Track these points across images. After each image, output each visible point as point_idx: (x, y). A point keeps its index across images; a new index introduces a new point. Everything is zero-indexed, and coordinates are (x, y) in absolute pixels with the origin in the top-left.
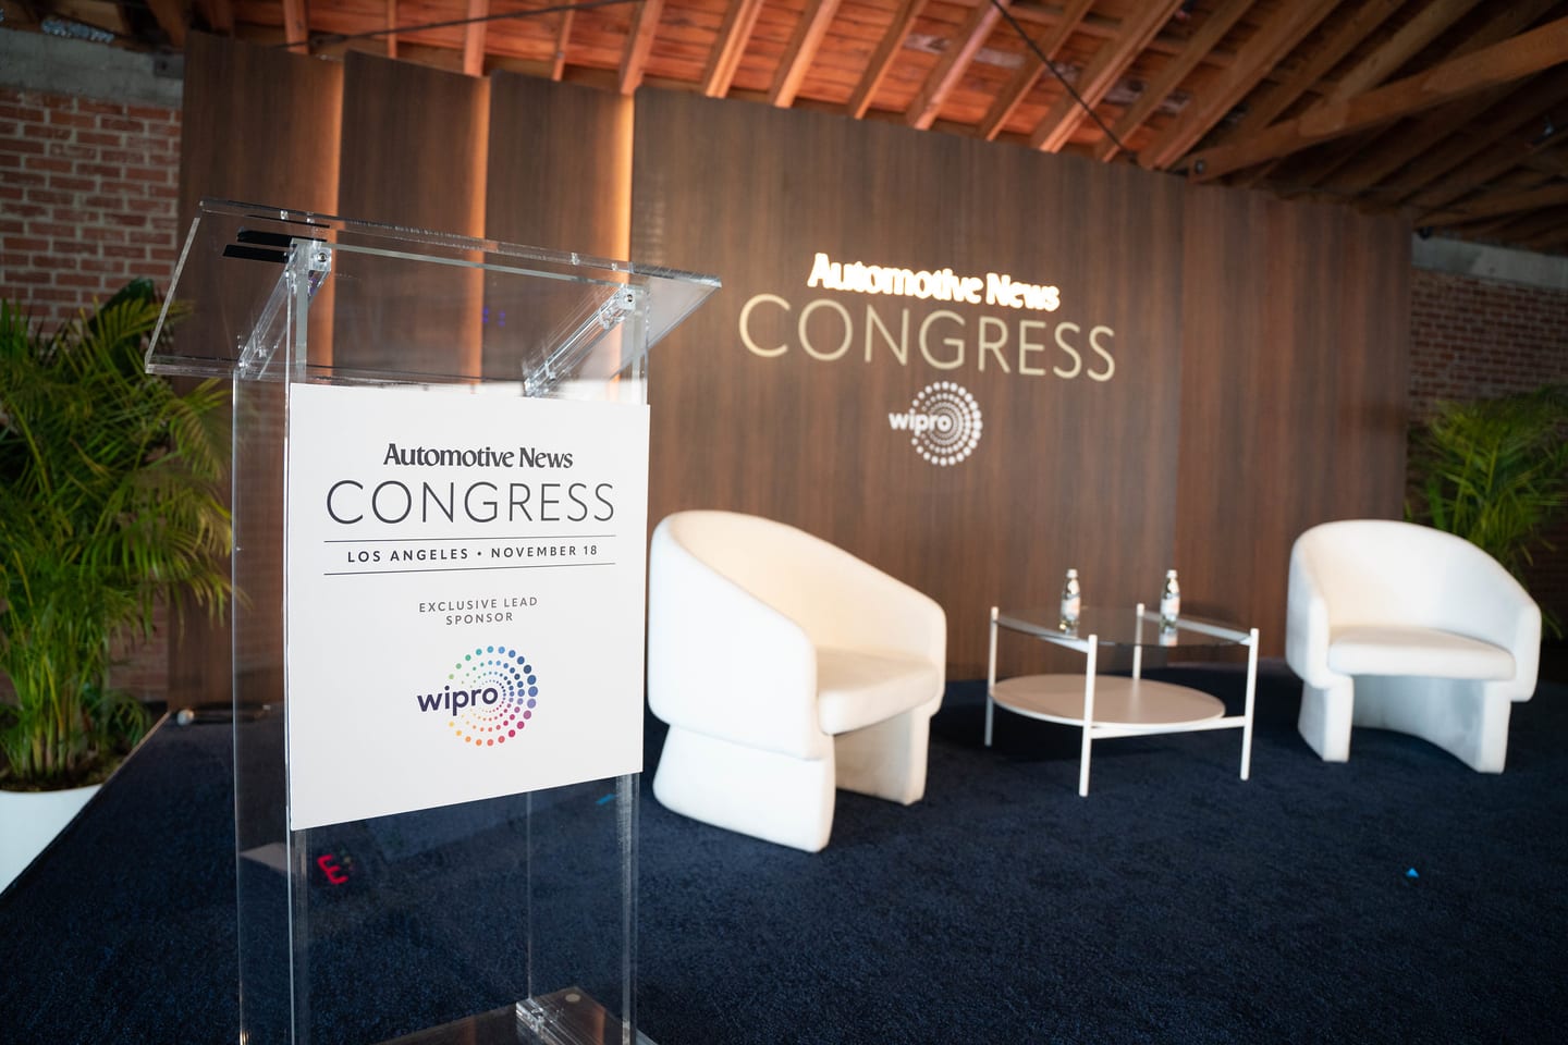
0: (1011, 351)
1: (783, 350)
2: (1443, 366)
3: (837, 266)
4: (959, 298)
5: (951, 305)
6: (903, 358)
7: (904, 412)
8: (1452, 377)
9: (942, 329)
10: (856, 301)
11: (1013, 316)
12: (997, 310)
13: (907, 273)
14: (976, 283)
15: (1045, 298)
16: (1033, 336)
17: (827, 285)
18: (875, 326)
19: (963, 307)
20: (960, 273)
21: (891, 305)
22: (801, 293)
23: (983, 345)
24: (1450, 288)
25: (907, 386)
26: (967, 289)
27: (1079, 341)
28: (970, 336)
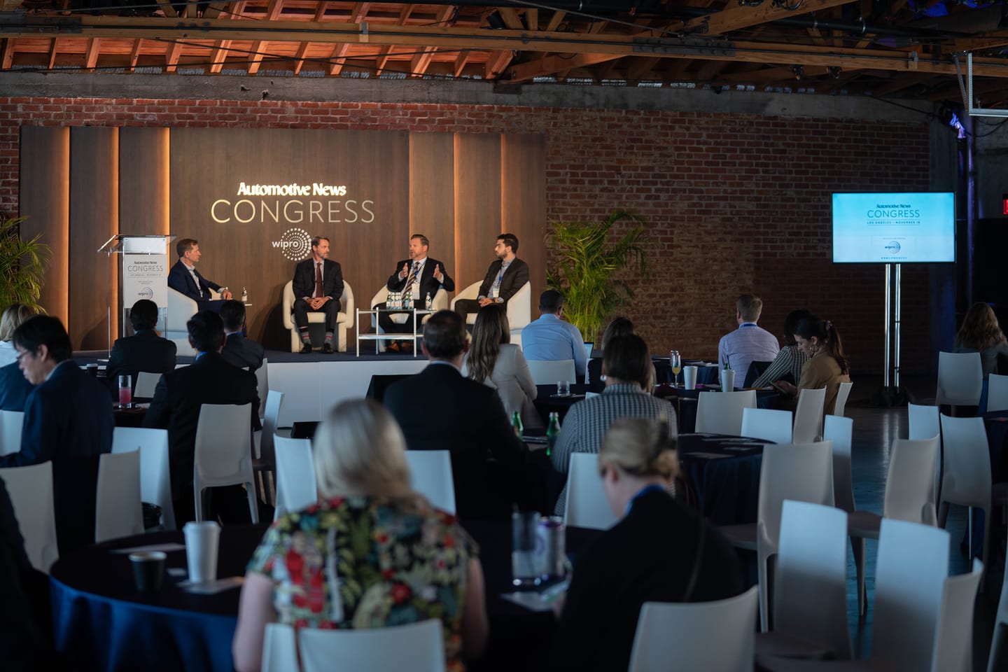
0: (325, 214)
1: (229, 219)
2: (750, 178)
3: (249, 187)
4: (300, 194)
5: (297, 197)
6: (277, 220)
7: (278, 241)
8: (757, 185)
9: (292, 208)
10: (256, 199)
11: (325, 200)
12: (317, 197)
13: (278, 187)
14: (308, 188)
15: (340, 191)
16: (334, 206)
17: (245, 194)
18: (264, 207)
19: (302, 198)
20: (300, 184)
21: (271, 200)
22: (234, 198)
23: (311, 212)
24: (751, 124)
25: (280, 230)
26: (304, 191)
27: (357, 207)
28: (305, 208)
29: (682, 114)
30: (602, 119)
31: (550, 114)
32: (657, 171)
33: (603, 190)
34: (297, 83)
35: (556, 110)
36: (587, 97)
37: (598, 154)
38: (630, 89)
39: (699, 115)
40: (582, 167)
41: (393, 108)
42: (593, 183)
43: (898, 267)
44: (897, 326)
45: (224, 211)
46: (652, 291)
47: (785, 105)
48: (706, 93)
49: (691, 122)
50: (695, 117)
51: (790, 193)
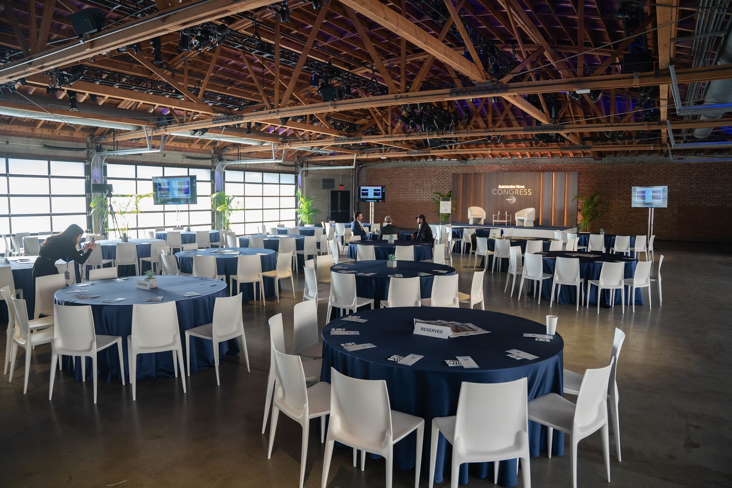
8: (681, 184)
10: (503, 189)
11: (519, 189)
15: (523, 187)
19: (514, 189)
21: (506, 189)
22: (498, 189)
25: (508, 196)
26: (514, 187)
27: (527, 191)
28: (514, 191)
29: (654, 164)
30: (628, 166)
31: (612, 165)
32: (645, 181)
33: (627, 186)
34: (541, 160)
35: (613, 165)
36: (622, 161)
37: (627, 176)
38: (636, 157)
39: (660, 164)
40: (621, 180)
41: (567, 165)
42: (625, 184)
43: (653, 209)
44: (652, 226)
45: (495, 192)
46: (642, 214)
47: (692, 159)
48: (662, 158)
49: (657, 166)
50: (659, 165)
51: (693, 186)
